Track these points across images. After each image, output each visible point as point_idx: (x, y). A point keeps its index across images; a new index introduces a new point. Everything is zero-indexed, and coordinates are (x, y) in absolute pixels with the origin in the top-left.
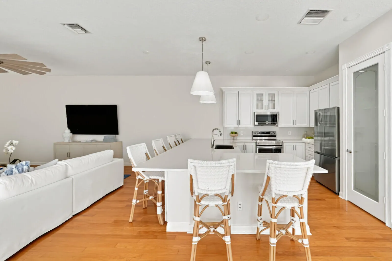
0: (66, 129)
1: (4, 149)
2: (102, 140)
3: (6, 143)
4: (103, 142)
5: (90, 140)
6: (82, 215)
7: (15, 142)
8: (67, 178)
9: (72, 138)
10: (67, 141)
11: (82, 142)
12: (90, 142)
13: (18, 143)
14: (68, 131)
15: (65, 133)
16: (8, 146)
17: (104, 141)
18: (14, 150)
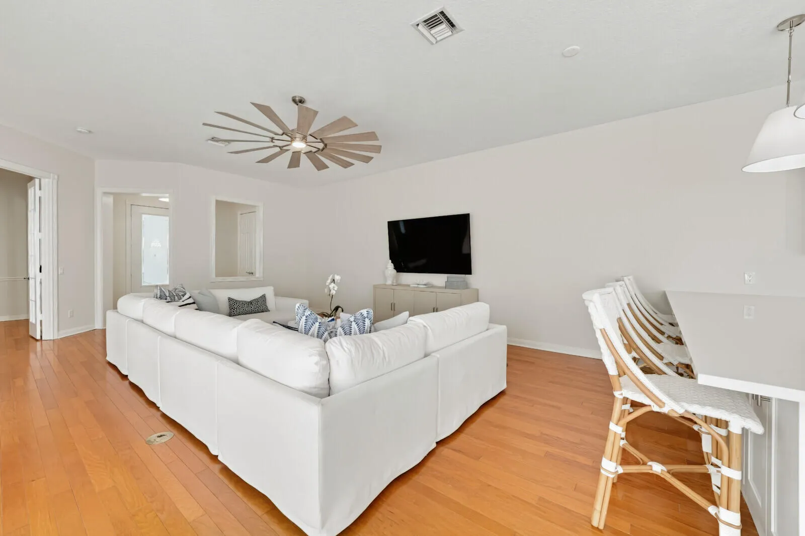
0: (388, 263)
1: (326, 288)
2: (443, 284)
3: (328, 279)
4: (446, 287)
5: (424, 283)
6: (447, 446)
7: (337, 278)
8: (426, 356)
9: (397, 278)
10: (389, 282)
11: (411, 286)
12: (425, 286)
13: (341, 280)
14: (391, 266)
15: (387, 268)
16: (330, 284)
17: (448, 285)
18: (336, 291)
